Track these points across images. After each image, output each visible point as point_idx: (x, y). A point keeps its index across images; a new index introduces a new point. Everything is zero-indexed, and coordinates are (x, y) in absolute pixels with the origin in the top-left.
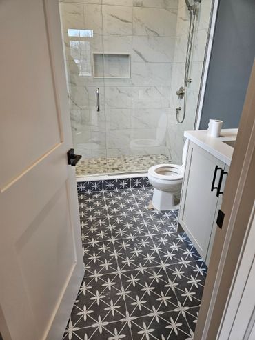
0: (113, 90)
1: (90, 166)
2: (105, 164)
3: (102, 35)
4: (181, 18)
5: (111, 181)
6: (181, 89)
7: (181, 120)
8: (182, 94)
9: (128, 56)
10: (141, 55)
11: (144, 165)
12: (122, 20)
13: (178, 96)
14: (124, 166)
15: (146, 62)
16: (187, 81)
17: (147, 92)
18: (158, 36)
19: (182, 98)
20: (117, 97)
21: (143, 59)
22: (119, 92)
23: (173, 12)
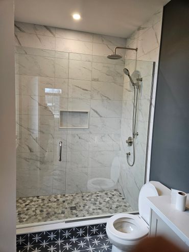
0: (74, 137)
1: (50, 204)
2: (64, 202)
3: (68, 98)
4: (126, 89)
5: (68, 229)
6: (130, 138)
7: (131, 164)
8: (131, 142)
9: (87, 113)
10: (97, 112)
11: (100, 203)
12: (83, 89)
13: (127, 144)
14: (82, 204)
15: (101, 117)
16: (135, 134)
17: (102, 138)
18: (110, 100)
19: (131, 145)
20: (77, 142)
21: (99, 115)
22: (80, 138)
23: (120, 85)
